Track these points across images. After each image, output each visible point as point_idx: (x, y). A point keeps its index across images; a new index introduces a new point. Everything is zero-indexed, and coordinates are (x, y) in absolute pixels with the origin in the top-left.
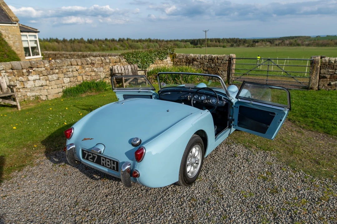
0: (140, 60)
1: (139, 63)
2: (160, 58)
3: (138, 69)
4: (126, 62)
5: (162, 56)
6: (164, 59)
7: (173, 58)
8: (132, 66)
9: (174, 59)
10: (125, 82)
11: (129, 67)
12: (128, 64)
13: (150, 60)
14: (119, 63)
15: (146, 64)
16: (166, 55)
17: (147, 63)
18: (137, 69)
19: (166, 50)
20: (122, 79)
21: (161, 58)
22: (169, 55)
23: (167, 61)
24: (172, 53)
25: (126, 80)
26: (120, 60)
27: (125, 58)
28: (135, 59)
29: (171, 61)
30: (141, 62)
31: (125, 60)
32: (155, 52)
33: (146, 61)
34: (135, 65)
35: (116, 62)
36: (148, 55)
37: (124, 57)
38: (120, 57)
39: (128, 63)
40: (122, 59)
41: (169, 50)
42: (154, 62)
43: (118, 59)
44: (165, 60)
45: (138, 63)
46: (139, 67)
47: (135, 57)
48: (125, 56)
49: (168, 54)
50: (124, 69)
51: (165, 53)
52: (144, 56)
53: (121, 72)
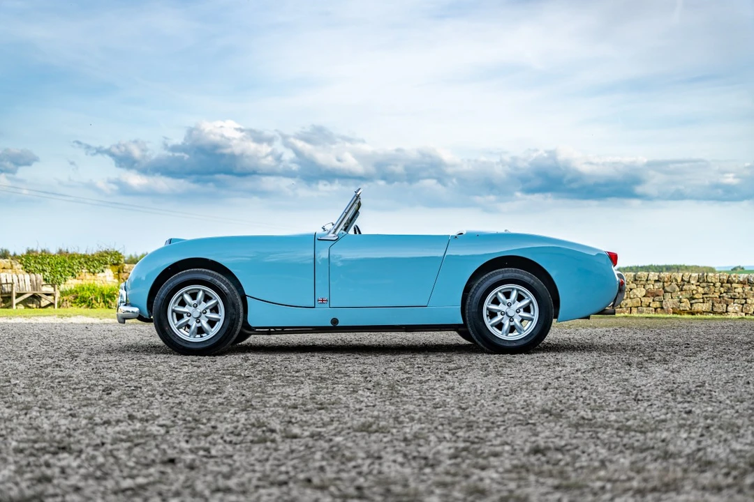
0: (48, 269)
1: (47, 274)
2: (89, 270)
3: (44, 283)
4: (22, 269)
5: (94, 266)
6: (97, 271)
7: (119, 272)
8: (33, 276)
9: (120, 274)
10: (16, 298)
11: (27, 277)
12: (25, 273)
13: (69, 271)
14: (10, 271)
15: (59, 277)
16: (103, 266)
17: (61, 275)
18: (40, 282)
19: (105, 257)
20: (11, 293)
21: (91, 270)
22: (109, 266)
23: (106, 276)
24: (115, 262)
25: (19, 295)
26: (12, 266)
27: (20, 263)
28: (39, 267)
29: (115, 277)
30: (50, 272)
31: (21, 266)
32: (80, 258)
33: (60, 271)
34: (39, 275)
35: (4, 268)
36: (65, 262)
37: (19, 261)
38: (12, 261)
39: (27, 272)
40: (16, 265)
41: (109, 257)
42: (77, 275)
43: (9, 263)
44: (101, 274)
45: (44, 274)
46: (45, 280)
47: (39, 263)
48: (22, 260)
49: (106, 263)
50: (17, 279)
51: (101, 261)
52: (57, 263)
53: (11, 281)
